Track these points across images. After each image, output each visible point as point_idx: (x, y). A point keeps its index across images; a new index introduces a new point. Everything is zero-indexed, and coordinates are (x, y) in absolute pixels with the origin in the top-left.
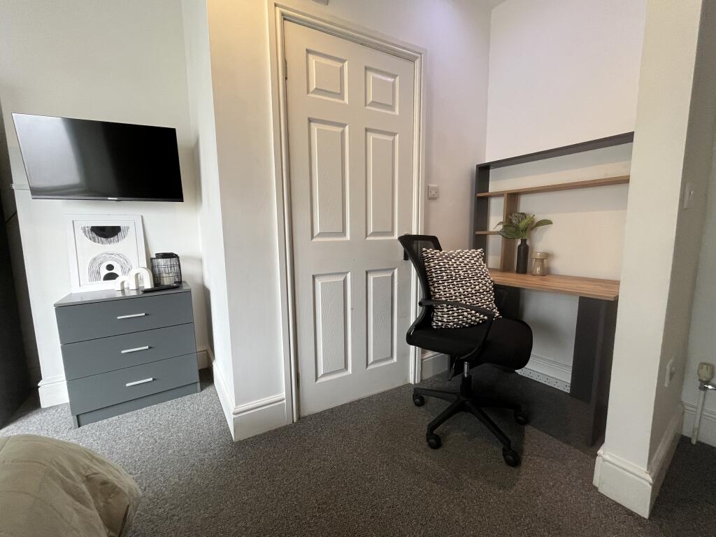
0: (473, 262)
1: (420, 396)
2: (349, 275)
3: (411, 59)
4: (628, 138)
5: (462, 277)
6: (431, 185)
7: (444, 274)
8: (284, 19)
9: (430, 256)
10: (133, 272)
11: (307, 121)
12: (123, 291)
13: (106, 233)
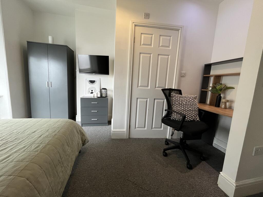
0: (190, 100)
1: (167, 142)
2: (148, 99)
3: (178, 30)
4: (241, 59)
5: (184, 104)
6: (182, 72)
7: (177, 102)
8: (135, 26)
9: (173, 96)
10: (96, 92)
11: (139, 53)
12: (94, 97)
13: (92, 82)
